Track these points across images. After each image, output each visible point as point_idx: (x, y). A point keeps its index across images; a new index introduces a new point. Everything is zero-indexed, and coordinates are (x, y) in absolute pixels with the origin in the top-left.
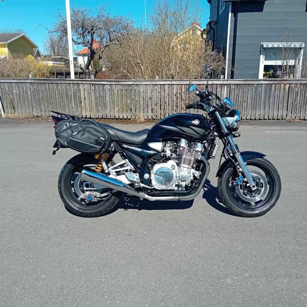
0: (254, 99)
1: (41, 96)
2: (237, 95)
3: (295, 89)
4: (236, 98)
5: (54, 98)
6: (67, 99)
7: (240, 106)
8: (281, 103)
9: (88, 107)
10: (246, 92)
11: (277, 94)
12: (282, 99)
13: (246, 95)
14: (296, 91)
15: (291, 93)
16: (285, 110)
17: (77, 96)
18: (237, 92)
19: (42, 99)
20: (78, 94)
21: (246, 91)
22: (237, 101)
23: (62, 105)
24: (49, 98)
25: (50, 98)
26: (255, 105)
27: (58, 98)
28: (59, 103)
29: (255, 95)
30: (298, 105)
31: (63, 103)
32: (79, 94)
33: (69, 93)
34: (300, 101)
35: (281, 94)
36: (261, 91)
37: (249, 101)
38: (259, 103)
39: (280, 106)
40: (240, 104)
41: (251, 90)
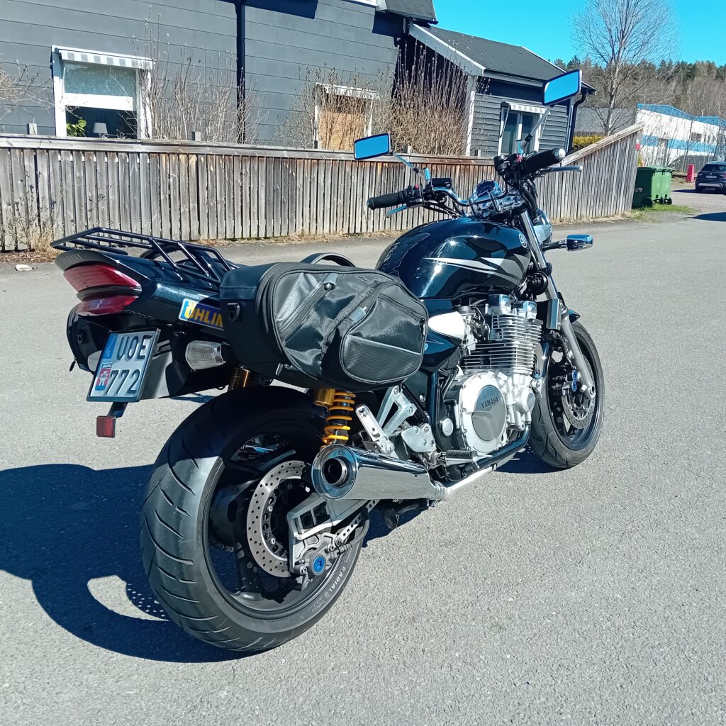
0: (124, 192)
2: (80, 182)
3: (210, 167)
4: (79, 189)
7: (91, 211)
8: (184, 202)
10: (101, 173)
11: (174, 179)
12: (185, 193)
13: (102, 181)
14: (211, 171)
15: (202, 176)
16: (194, 218)
18: (80, 171)
21: (101, 170)
22: (83, 196)
26: (127, 207)
29: (124, 181)
30: (219, 206)
34: (221, 196)
35: (182, 179)
36: (137, 170)
37: (111, 197)
38: (135, 201)
39: (182, 210)
40: (91, 205)
41: (113, 168)
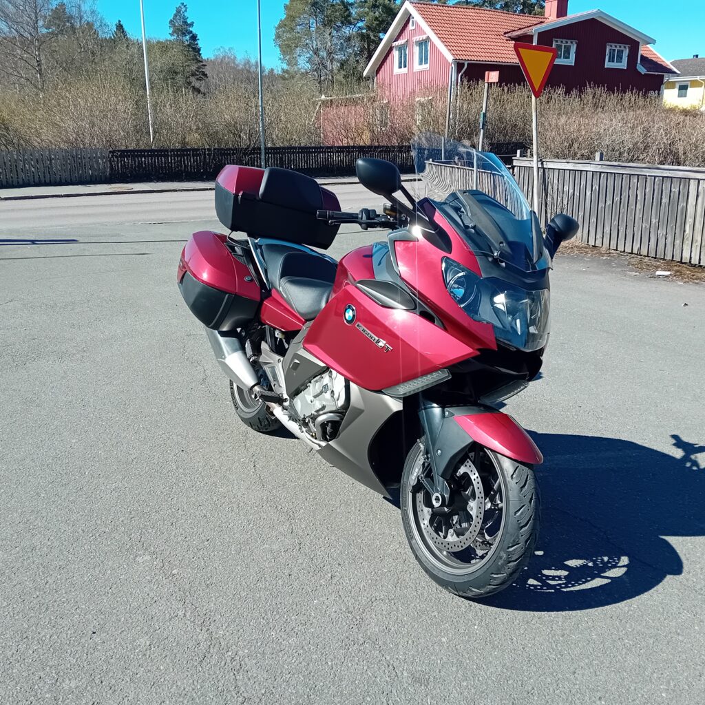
5: (632, 209)
6: (656, 215)
9: (699, 239)
17: (680, 207)
20: (682, 204)
23: (645, 227)
27: (640, 210)
31: (647, 222)
32: (685, 204)
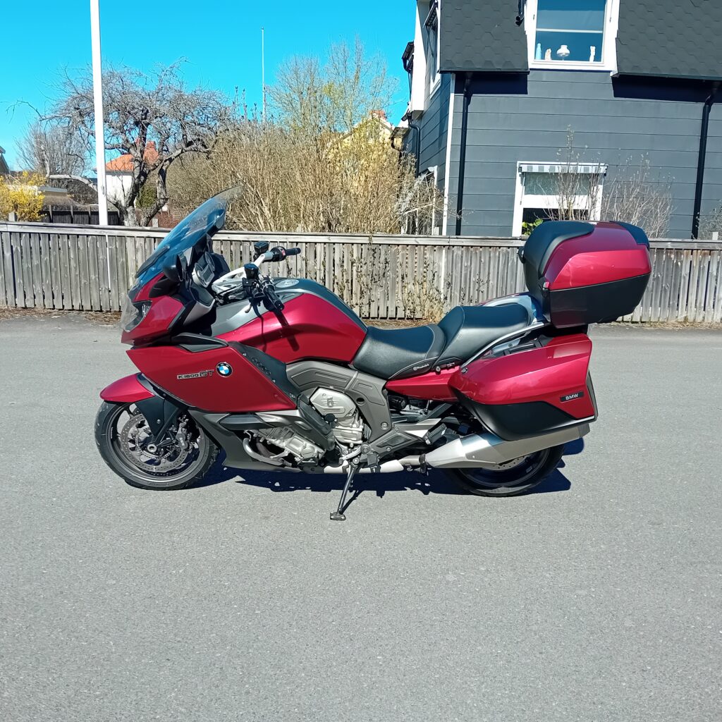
1: (36, 262)
2: (467, 269)
5: (66, 268)
6: (95, 271)
10: (484, 263)
13: (484, 269)
17: (119, 264)
18: (467, 262)
19: (37, 270)
20: (122, 260)
21: (485, 260)
22: (468, 280)
23: (85, 283)
24: (53, 266)
25: (56, 266)
27: (76, 268)
28: (76, 280)
31: (86, 279)
32: (124, 260)
33: (101, 257)
41: (495, 260)
